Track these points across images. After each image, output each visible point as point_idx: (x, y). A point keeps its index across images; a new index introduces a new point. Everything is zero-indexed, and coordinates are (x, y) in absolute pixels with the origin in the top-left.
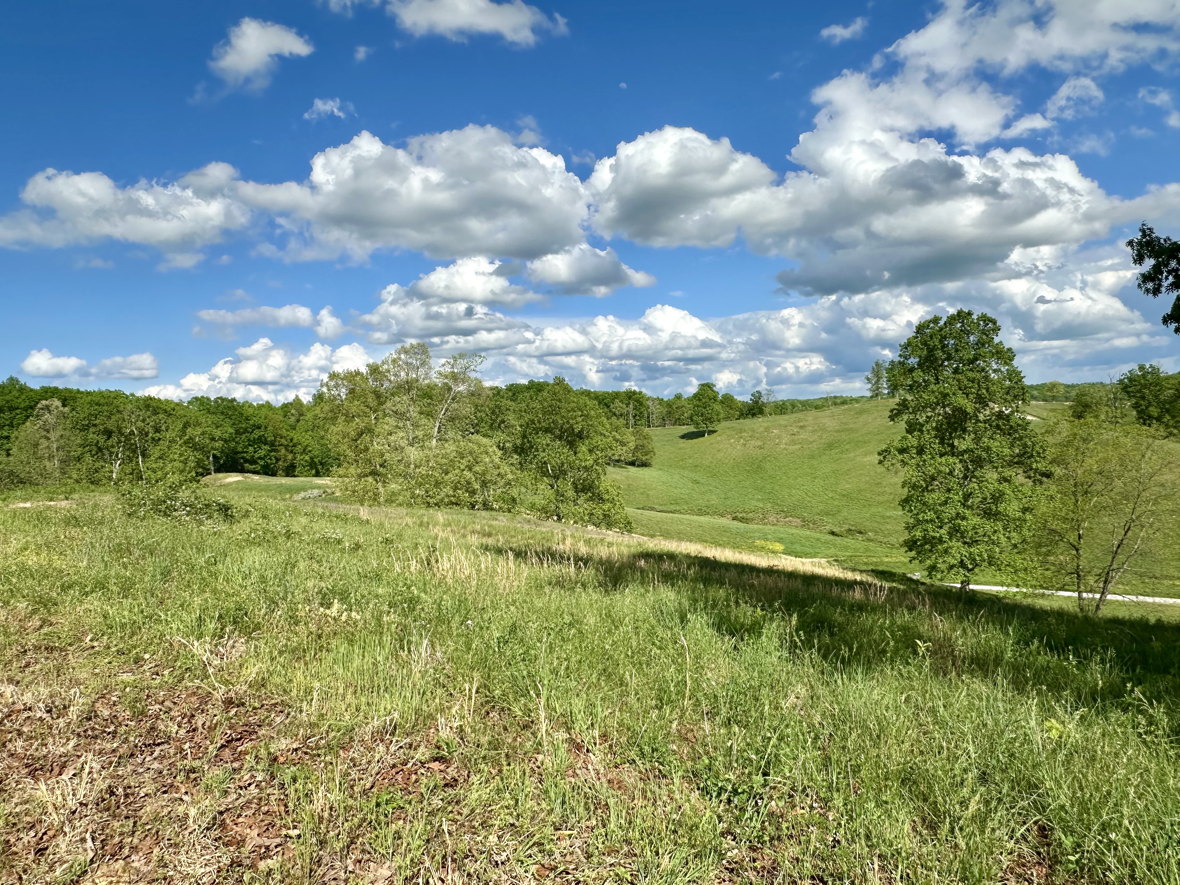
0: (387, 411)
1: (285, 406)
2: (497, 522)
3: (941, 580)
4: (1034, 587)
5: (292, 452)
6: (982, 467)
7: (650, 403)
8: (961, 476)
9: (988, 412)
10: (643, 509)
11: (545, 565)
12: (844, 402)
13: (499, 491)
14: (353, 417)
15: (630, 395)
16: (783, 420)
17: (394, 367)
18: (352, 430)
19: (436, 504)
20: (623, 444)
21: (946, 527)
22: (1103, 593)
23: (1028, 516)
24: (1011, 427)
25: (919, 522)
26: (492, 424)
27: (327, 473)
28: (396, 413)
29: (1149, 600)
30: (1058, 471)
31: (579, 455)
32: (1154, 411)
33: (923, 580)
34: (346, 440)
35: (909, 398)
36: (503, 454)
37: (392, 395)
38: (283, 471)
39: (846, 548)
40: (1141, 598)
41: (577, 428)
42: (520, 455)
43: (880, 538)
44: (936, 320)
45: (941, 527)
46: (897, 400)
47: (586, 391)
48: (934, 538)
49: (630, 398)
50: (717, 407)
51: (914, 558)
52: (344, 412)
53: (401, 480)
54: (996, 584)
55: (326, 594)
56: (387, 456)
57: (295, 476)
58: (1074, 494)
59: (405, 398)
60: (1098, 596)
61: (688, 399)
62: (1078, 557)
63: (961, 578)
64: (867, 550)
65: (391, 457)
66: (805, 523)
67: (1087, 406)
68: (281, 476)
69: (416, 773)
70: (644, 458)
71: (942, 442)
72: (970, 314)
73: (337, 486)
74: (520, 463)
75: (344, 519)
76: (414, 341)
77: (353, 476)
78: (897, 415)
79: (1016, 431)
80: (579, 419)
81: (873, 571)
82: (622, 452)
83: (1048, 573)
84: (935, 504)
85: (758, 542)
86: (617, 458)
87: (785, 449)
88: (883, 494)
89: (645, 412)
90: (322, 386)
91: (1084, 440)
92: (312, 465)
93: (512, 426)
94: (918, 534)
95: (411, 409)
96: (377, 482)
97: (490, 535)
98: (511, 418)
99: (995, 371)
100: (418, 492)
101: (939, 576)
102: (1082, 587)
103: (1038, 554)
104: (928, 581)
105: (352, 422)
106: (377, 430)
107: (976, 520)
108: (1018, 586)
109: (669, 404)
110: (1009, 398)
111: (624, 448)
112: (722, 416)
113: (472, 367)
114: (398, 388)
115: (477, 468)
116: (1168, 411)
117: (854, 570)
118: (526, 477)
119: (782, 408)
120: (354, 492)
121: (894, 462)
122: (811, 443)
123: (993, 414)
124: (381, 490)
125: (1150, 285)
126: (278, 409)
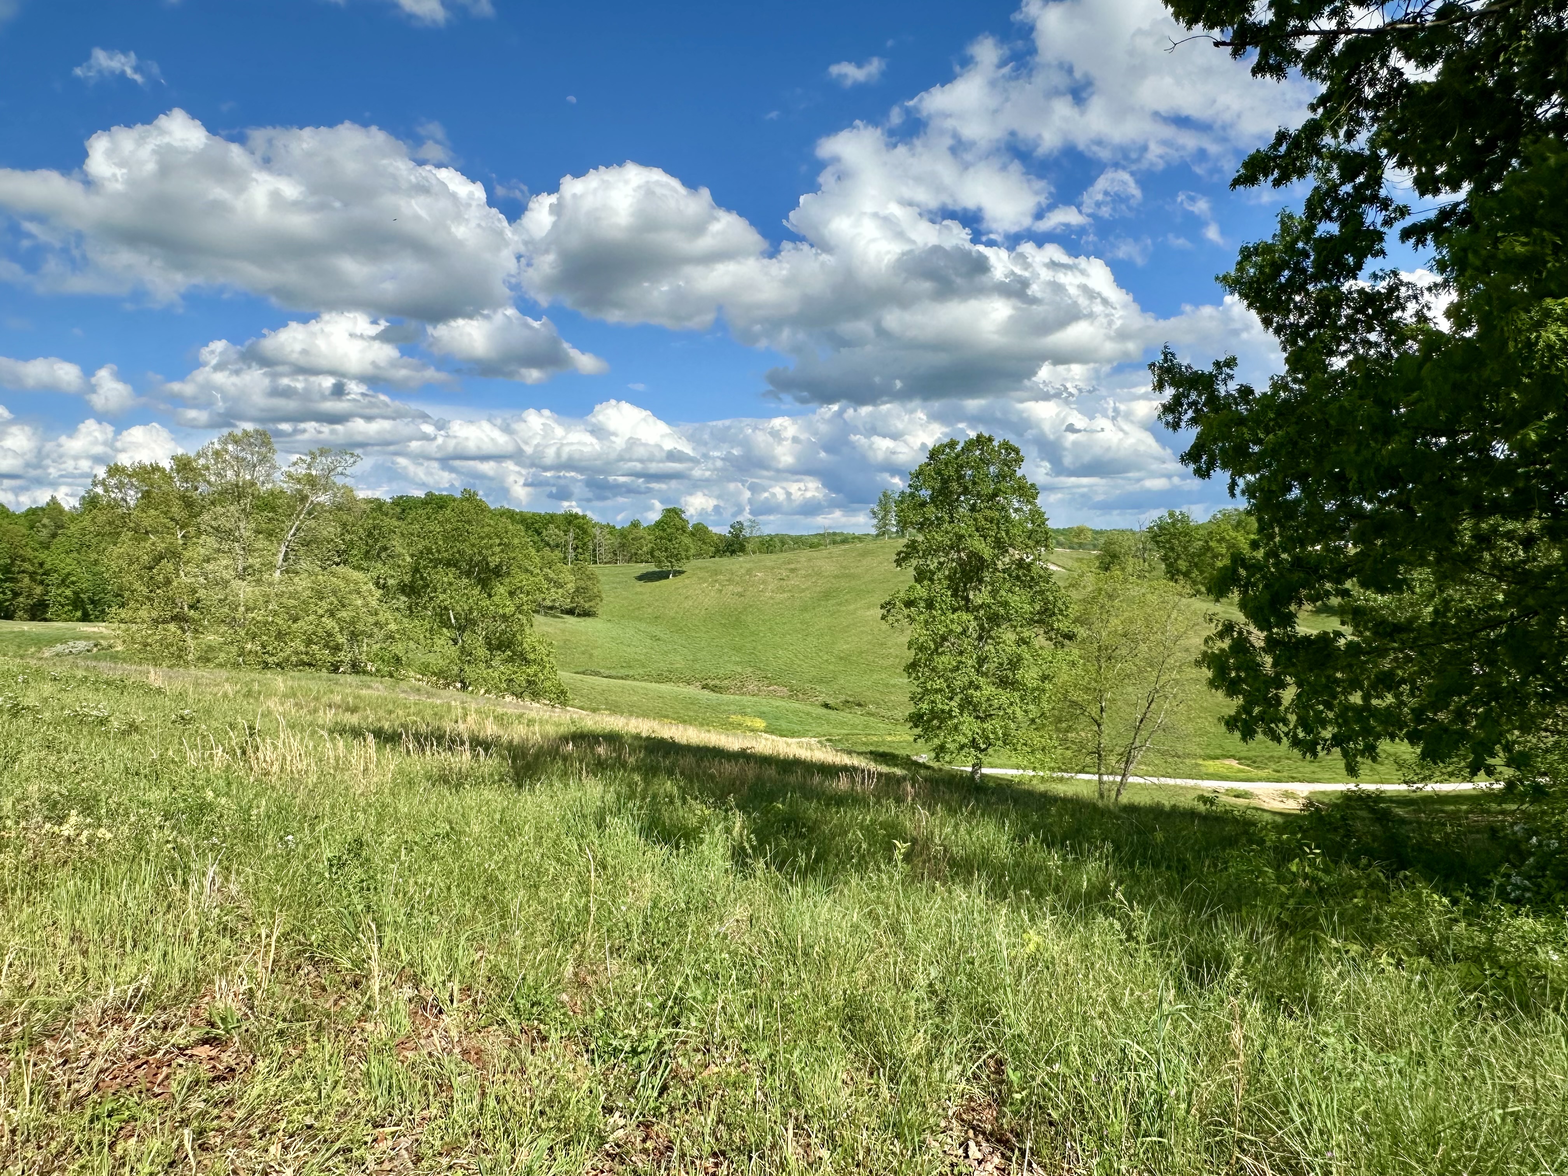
0: (203, 527)
1: (33, 512)
2: (369, 692)
3: (950, 763)
4: (1052, 769)
5: (42, 583)
6: (999, 626)
7: (597, 531)
8: (975, 636)
9: (1007, 560)
10: (584, 673)
11: (428, 753)
12: (845, 541)
13: (376, 647)
14: (147, 533)
15: (571, 519)
16: (769, 560)
17: (216, 463)
18: (144, 553)
19: (277, 665)
20: (559, 585)
21: (957, 698)
22: (1124, 775)
23: (1048, 686)
24: (1032, 578)
25: (926, 691)
26: (368, 552)
27: (101, 617)
28: (217, 529)
29: (1171, 781)
30: (1082, 632)
31: (496, 599)
32: (1182, 565)
33: (931, 764)
34: (135, 566)
35: (920, 538)
36: (383, 595)
37: (213, 503)
38: (26, 611)
39: (843, 724)
40: (1163, 780)
41: (494, 561)
42: (408, 596)
43: (883, 712)
44: (952, 444)
45: (951, 699)
46: (905, 541)
47: (509, 510)
48: (943, 711)
49: (570, 523)
50: (686, 540)
51: (920, 736)
52: (132, 525)
53: (223, 628)
54: (1012, 767)
55: (56, 803)
56: (201, 593)
57: (46, 620)
58: (1098, 659)
59: (232, 508)
60: (1118, 779)
61: (649, 528)
62: (1099, 733)
63: (971, 760)
64: (866, 726)
65: (209, 596)
66: (794, 694)
67: (1114, 556)
68: (21, 619)
69: (169, 1066)
70: (587, 605)
71: (955, 595)
72: (990, 439)
73: (118, 637)
74: (410, 608)
75: (121, 687)
76: (249, 427)
77: (144, 622)
78: (904, 559)
79: (1037, 584)
80: (497, 549)
81: (871, 753)
82: (554, 596)
83: (1069, 753)
84: (945, 670)
85: (734, 718)
86: (550, 604)
87: (771, 598)
88: (888, 656)
89: (590, 544)
90: (95, 484)
91: (1110, 597)
92: (77, 603)
93: (399, 555)
94: (925, 706)
95: (242, 525)
96: (184, 632)
97: (354, 710)
98: (397, 545)
99: (1016, 510)
100: (249, 646)
101: (947, 759)
102: (1103, 769)
103: (1058, 730)
104: (936, 765)
105: (145, 540)
106: (187, 554)
107: (989, 690)
108: (1034, 769)
109: (623, 534)
110: (1031, 543)
111: (560, 591)
112: (692, 551)
113: (340, 469)
114: (221, 494)
115: (343, 614)
116: (1196, 565)
117: (849, 753)
118: (417, 627)
119: (769, 545)
120: (146, 645)
121: (900, 617)
122: (803, 591)
123: (1013, 562)
124: (190, 643)
125: (1170, 418)
126: (19, 516)
